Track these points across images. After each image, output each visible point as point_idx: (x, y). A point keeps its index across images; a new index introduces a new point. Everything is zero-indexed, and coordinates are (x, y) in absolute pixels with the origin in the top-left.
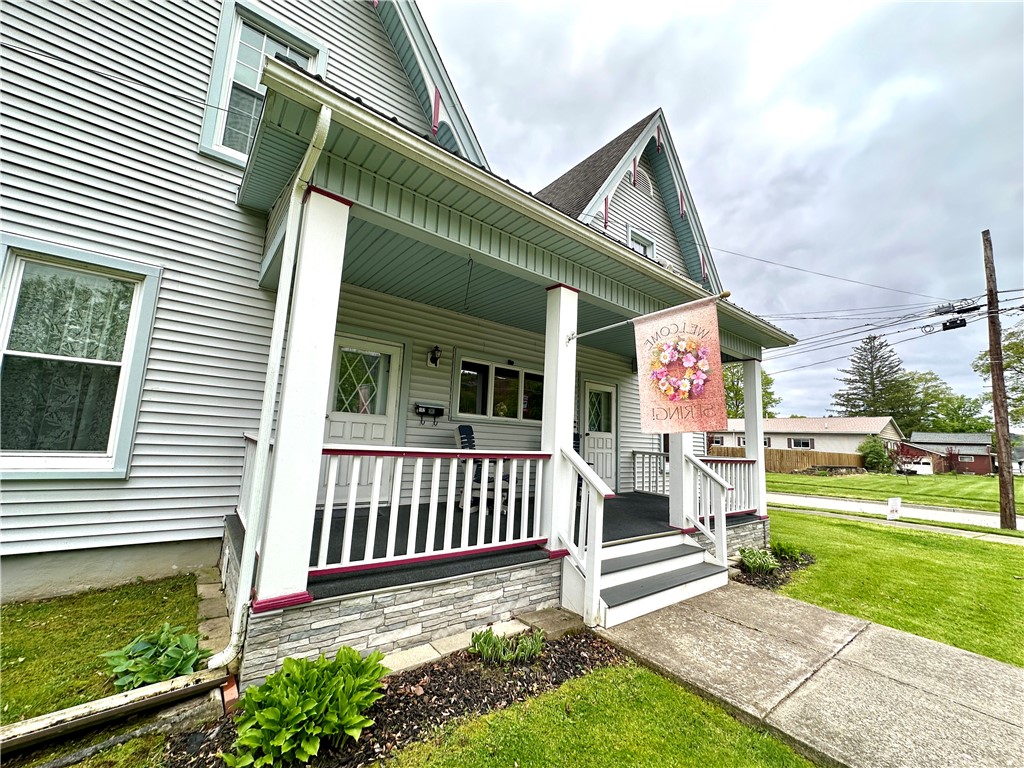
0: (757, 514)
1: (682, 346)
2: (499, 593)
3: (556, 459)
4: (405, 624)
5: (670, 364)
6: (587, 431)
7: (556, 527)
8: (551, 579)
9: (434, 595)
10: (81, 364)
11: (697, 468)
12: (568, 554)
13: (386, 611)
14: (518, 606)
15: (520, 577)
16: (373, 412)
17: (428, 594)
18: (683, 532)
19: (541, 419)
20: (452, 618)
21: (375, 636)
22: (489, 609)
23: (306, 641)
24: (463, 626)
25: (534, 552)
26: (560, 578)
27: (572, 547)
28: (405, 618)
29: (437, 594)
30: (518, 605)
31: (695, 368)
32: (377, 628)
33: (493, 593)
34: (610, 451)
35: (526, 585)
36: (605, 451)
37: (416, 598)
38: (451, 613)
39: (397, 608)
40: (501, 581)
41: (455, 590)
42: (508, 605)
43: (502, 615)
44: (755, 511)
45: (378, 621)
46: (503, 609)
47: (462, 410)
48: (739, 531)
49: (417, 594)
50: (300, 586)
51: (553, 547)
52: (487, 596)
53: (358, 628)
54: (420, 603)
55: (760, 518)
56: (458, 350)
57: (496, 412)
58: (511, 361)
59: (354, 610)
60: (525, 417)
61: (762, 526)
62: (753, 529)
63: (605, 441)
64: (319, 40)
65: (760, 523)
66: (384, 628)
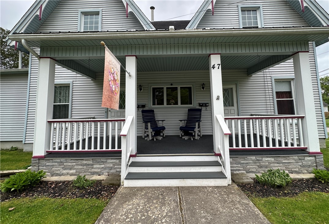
0: (307, 150)
2: (104, 166)
4: (71, 169)
9: (79, 162)
13: (64, 164)
14: (111, 171)
17: (77, 162)
18: (215, 155)
20: (85, 170)
21: (62, 170)
22: (99, 170)
23: (45, 167)
24: (89, 173)
28: (70, 167)
29: (80, 162)
32: (62, 168)
33: (101, 165)
35: (114, 165)
37: (73, 162)
38: (85, 169)
39: (67, 164)
40: (102, 162)
41: (86, 162)
42: (107, 170)
43: (104, 173)
44: (306, 148)
45: (62, 166)
46: (105, 171)
48: (280, 159)
50: (43, 155)
52: (98, 166)
53: (57, 167)
54: (75, 164)
55: (309, 153)
56: (150, 85)
57: (168, 103)
58: (173, 84)
59: (56, 162)
60: (182, 104)
61: (313, 158)
62: (300, 159)
63: (229, 110)
64: (100, 8)
65: (310, 156)
66: (64, 169)
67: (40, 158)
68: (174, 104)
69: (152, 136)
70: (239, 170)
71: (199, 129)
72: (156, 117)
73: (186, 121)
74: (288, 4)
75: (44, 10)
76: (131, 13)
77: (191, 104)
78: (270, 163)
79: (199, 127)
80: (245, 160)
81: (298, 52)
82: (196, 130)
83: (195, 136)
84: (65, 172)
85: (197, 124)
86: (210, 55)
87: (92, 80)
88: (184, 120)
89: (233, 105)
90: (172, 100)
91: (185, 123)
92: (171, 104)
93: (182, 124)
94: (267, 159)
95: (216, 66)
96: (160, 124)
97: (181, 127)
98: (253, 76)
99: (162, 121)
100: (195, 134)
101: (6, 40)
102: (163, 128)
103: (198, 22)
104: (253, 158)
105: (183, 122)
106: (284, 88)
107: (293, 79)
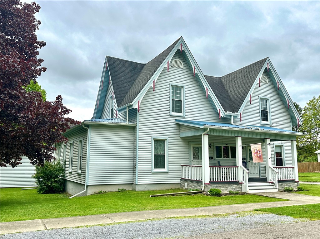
1: (257, 150)
2: (232, 188)
3: (239, 167)
5: (256, 152)
6: (249, 160)
7: (240, 179)
8: (240, 187)
10: (160, 155)
11: (272, 169)
12: (243, 183)
15: (235, 186)
16: (199, 159)
18: (269, 182)
19: (236, 158)
20: (225, 190)
24: (227, 191)
25: (237, 182)
26: (242, 187)
27: (244, 182)
29: (223, 186)
30: (235, 190)
31: (259, 153)
34: (257, 166)
36: (255, 166)
40: (232, 186)
41: (225, 186)
47: (217, 157)
48: (288, 184)
50: (209, 182)
51: (240, 182)
52: (230, 188)
54: (221, 187)
55: (296, 181)
56: (215, 144)
57: (224, 157)
60: (231, 158)
64: (184, 84)
68: (227, 158)
76: (209, 95)
86: (267, 139)
95: (269, 144)
103: (244, 108)
107: (283, 146)
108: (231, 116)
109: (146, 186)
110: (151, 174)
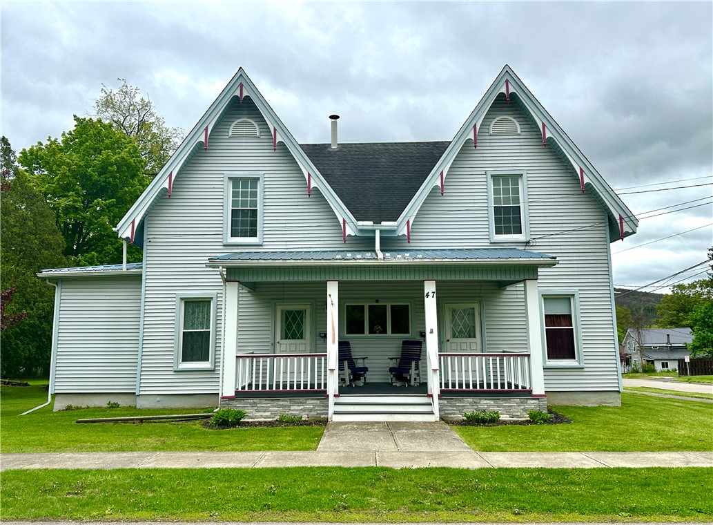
0: (533, 393)
2: (302, 407)
4: (265, 411)
6: (449, 338)
13: (258, 405)
15: (311, 403)
16: (302, 338)
17: (272, 402)
18: (428, 395)
21: (255, 412)
22: (298, 412)
28: (265, 409)
29: (275, 403)
30: (311, 413)
32: (256, 410)
33: (299, 407)
35: (314, 406)
39: (261, 405)
40: (301, 403)
41: (282, 403)
42: (307, 413)
43: (303, 416)
44: (532, 390)
45: (256, 408)
46: (304, 414)
49: (268, 402)
50: (233, 394)
52: (296, 408)
53: (250, 409)
54: (269, 405)
56: (343, 301)
57: (371, 332)
58: (379, 300)
59: (248, 403)
60: (392, 332)
61: (537, 401)
62: (522, 403)
63: (468, 344)
64: (260, 172)
65: (533, 399)
66: (258, 411)
67: (230, 398)
68: (380, 333)
69: (351, 381)
70: (454, 414)
71: (417, 372)
72: (352, 354)
73: (399, 360)
74: (569, 171)
75: (175, 181)
76: (316, 189)
77: (408, 332)
78: (489, 406)
79: (417, 368)
80: (461, 402)
81: (526, 280)
82: (413, 372)
83: (410, 381)
84: (258, 414)
85: (413, 363)
86: (424, 281)
87: (249, 292)
88: (396, 358)
89: (475, 337)
90: (378, 325)
91: (398, 363)
92: (375, 333)
93: (393, 364)
94: (485, 402)
95: (431, 294)
96: (360, 364)
97: (390, 368)
98: (508, 289)
99: (364, 359)
100: (410, 378)
101: (117, 229)
102: (365, 370)
103: (419, 207)
104: (470, 400)
105: (394, 361)
106: (559, 310)
107: (573, 295)
108: (374, 231)
109: (158, 398)
110: (172, 373)
